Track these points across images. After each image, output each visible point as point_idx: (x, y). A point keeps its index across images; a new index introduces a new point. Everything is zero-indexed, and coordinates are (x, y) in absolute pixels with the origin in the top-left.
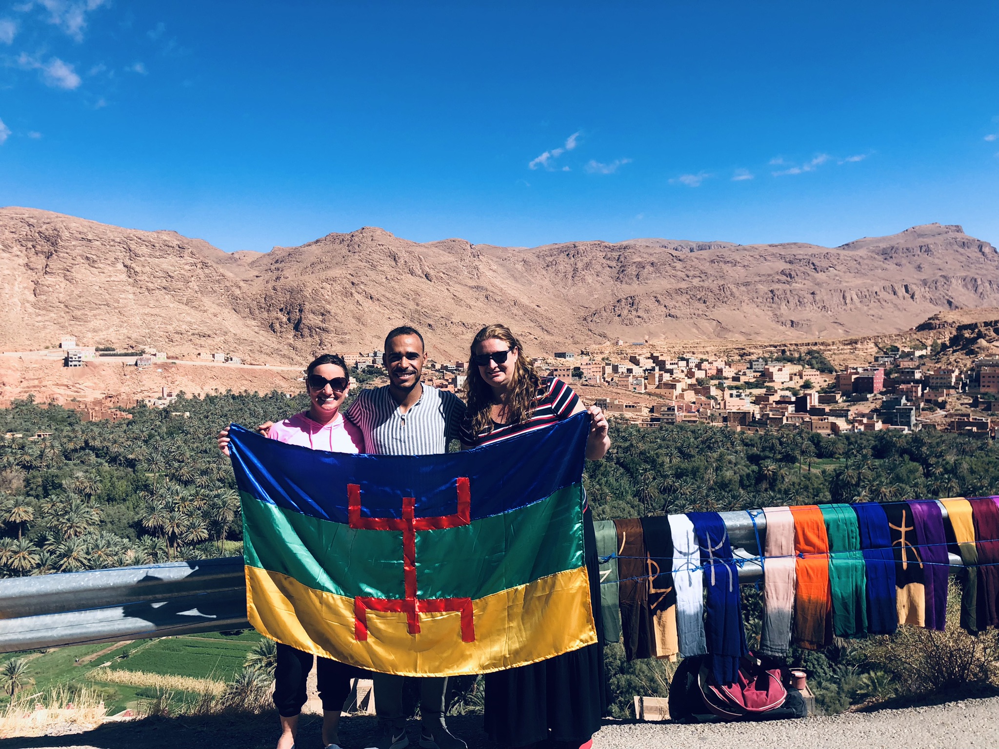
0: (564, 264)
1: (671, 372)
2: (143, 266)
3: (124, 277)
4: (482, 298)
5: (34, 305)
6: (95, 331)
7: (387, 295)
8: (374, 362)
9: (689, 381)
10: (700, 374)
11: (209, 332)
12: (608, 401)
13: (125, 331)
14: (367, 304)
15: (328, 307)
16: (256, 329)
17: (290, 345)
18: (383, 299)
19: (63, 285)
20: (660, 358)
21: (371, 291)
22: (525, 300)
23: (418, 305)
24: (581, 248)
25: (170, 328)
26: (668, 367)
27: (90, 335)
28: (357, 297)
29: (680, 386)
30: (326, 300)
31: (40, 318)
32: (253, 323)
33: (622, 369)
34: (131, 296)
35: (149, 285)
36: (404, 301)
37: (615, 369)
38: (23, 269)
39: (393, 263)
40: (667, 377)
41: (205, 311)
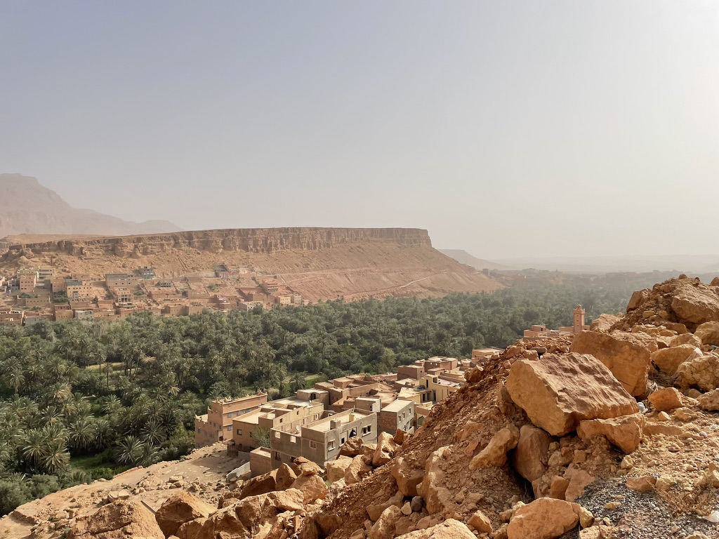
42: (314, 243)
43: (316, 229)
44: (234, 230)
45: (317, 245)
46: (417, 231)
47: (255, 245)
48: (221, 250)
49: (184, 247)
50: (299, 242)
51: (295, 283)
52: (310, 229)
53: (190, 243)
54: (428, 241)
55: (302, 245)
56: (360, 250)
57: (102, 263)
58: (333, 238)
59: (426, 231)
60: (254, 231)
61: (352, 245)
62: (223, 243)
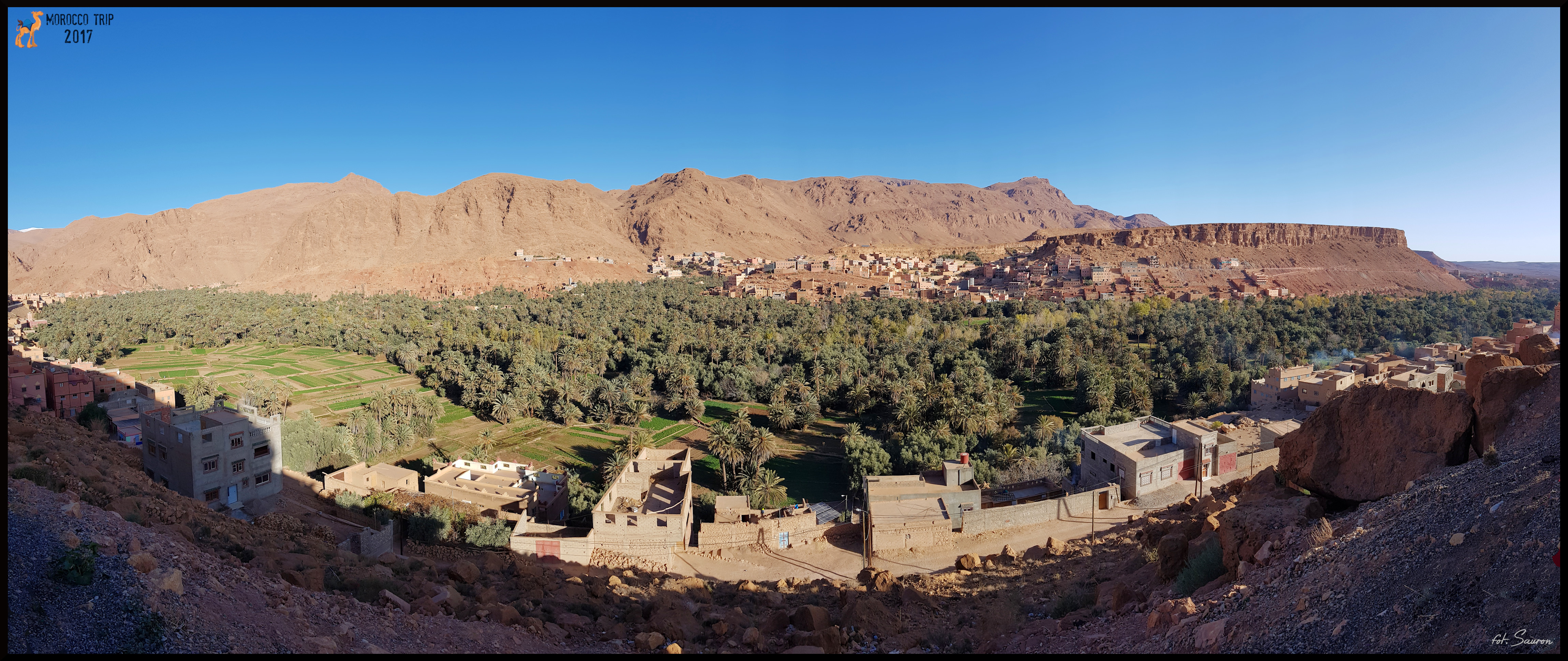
0: (817, 192)
1: (886, 264)
2: (558, 203)
3: (547, 211)
4: (764, 215)
5: (503, 231)
6: (533, 245)
7: (701, 214)
8: (693, 259)
9: (898, 271)
10: (904, 266)
11: (594, 244)
12: (846, 283)
13: (549, 245)
14: (687, 220)
15: (663, 224)
16: (622, 240)
17: (641, 250)
18: (698, 217)
19: (516, 218)
20: (880, 256)
21: (690, 212)
22: (792, 217)
23: (721, 220)
24: (828, 181)
25: (573, 242)
26: (885, 261)
27: (530, 248)
28: (681, 216)
29: (892, 274)
30: (662, 220)
31: (506, 239)
32: (620, 237)
33: (856, 263)
34: (551, 223)
35: (561, 215)
36: (713, 218)
37: (851, 263)
38: (497, 210)
39: (705, 193)
40: (884, 268)
41: (591, 230)
42: (1298, 239)
43: (1300, 225)
44: (1226, 224)
45: (1301, 241)
46: (1395, 231)
47: (1245, 239)
48: (1214, 243)
49: (1183, 239)
50: (1284, 238)
51: (1281, 277)
52: (1295, 225)
53: (1188, 236)
54: (1405, 241)
55: (1286, 241)
56: (1340, 247)
57: (1117, 253)
58: (1316, 234)
59: (1402, 232)
60: (1244, 225)
61: (1333, 242)
62: (1216, 235)
